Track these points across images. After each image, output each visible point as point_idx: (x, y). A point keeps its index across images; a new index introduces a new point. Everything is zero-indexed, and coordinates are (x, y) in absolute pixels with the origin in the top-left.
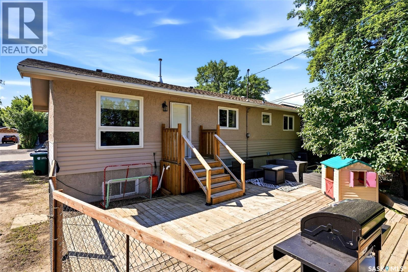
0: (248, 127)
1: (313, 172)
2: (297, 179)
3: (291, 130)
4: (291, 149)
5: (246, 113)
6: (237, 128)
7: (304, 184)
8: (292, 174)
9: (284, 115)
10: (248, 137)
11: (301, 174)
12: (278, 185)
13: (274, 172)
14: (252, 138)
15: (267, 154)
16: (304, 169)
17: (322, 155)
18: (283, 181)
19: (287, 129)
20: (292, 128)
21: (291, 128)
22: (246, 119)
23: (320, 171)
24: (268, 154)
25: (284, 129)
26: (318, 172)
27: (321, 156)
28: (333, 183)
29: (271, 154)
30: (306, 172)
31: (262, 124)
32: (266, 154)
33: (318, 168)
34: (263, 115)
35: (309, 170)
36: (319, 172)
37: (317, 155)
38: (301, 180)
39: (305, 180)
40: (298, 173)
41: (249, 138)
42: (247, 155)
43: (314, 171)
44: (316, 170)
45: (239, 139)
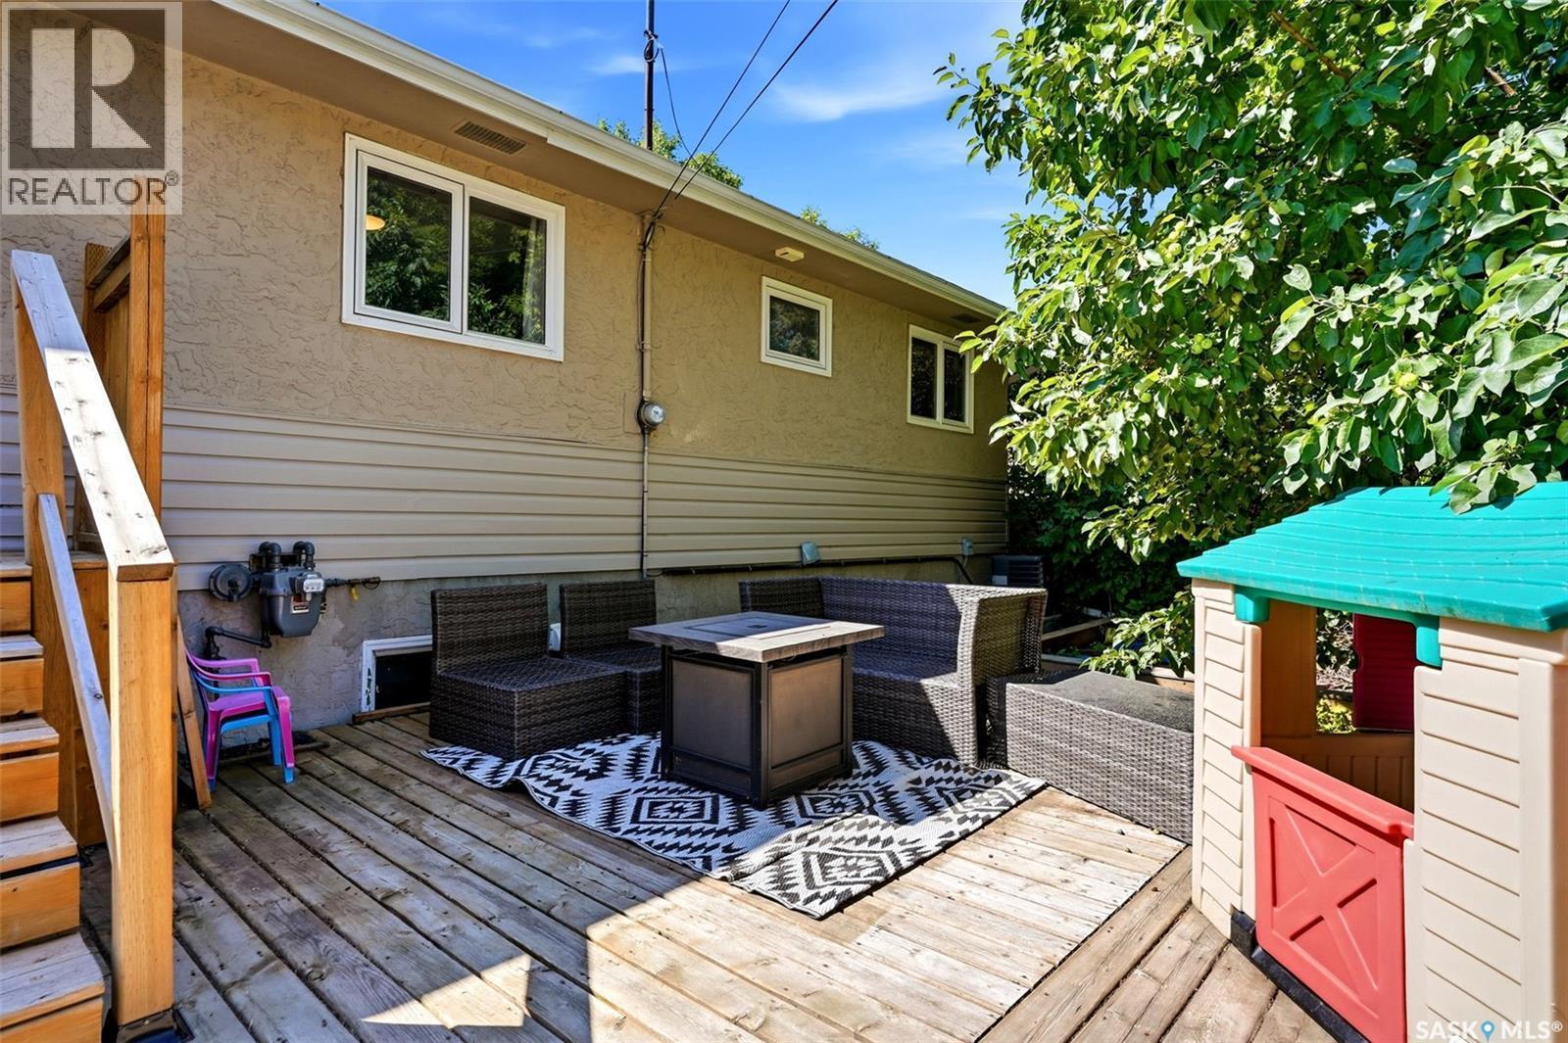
0: (647, 356)
1: (1086, 669)
2: (960, 730)
3: (953, 426)
4: (958, 537)
5: (633, 255)
6: (554, 347)
7: (1015, 782)
8: (920, 691)
9: (916, 331)
10: (646, 427)
11: (993, 691)
12: (771, 799)
13: (741, 680)
14: (688, 438)
15: (802, 554)
16: (1023, 648)
17: (1147, 541)
18: (834, 756)
19: (930, 413)
20: (960, 417)
21: (954, 410)
22: (631, 293)
23: (1134, 663)
24: (808, 558)
25: (914, 412)
26: (1119, 670)
27: (1145, 550)
28: (1396, 837)
29: (827, 555)
30: (1031, 670)
31: (764, 359)
32: (792, 556)
33: (1118, 640)
34: (773, 299)
35: (1054, 653)
36: (1130, 669)
37: (1110, 542)
38: (991, 744)
39: (1025, 741)
40: (969, 686)
41: (658, 439)
42: (642, 553)
43: (1093, 663)
44: (1108, 656)
45: (570, 435)
